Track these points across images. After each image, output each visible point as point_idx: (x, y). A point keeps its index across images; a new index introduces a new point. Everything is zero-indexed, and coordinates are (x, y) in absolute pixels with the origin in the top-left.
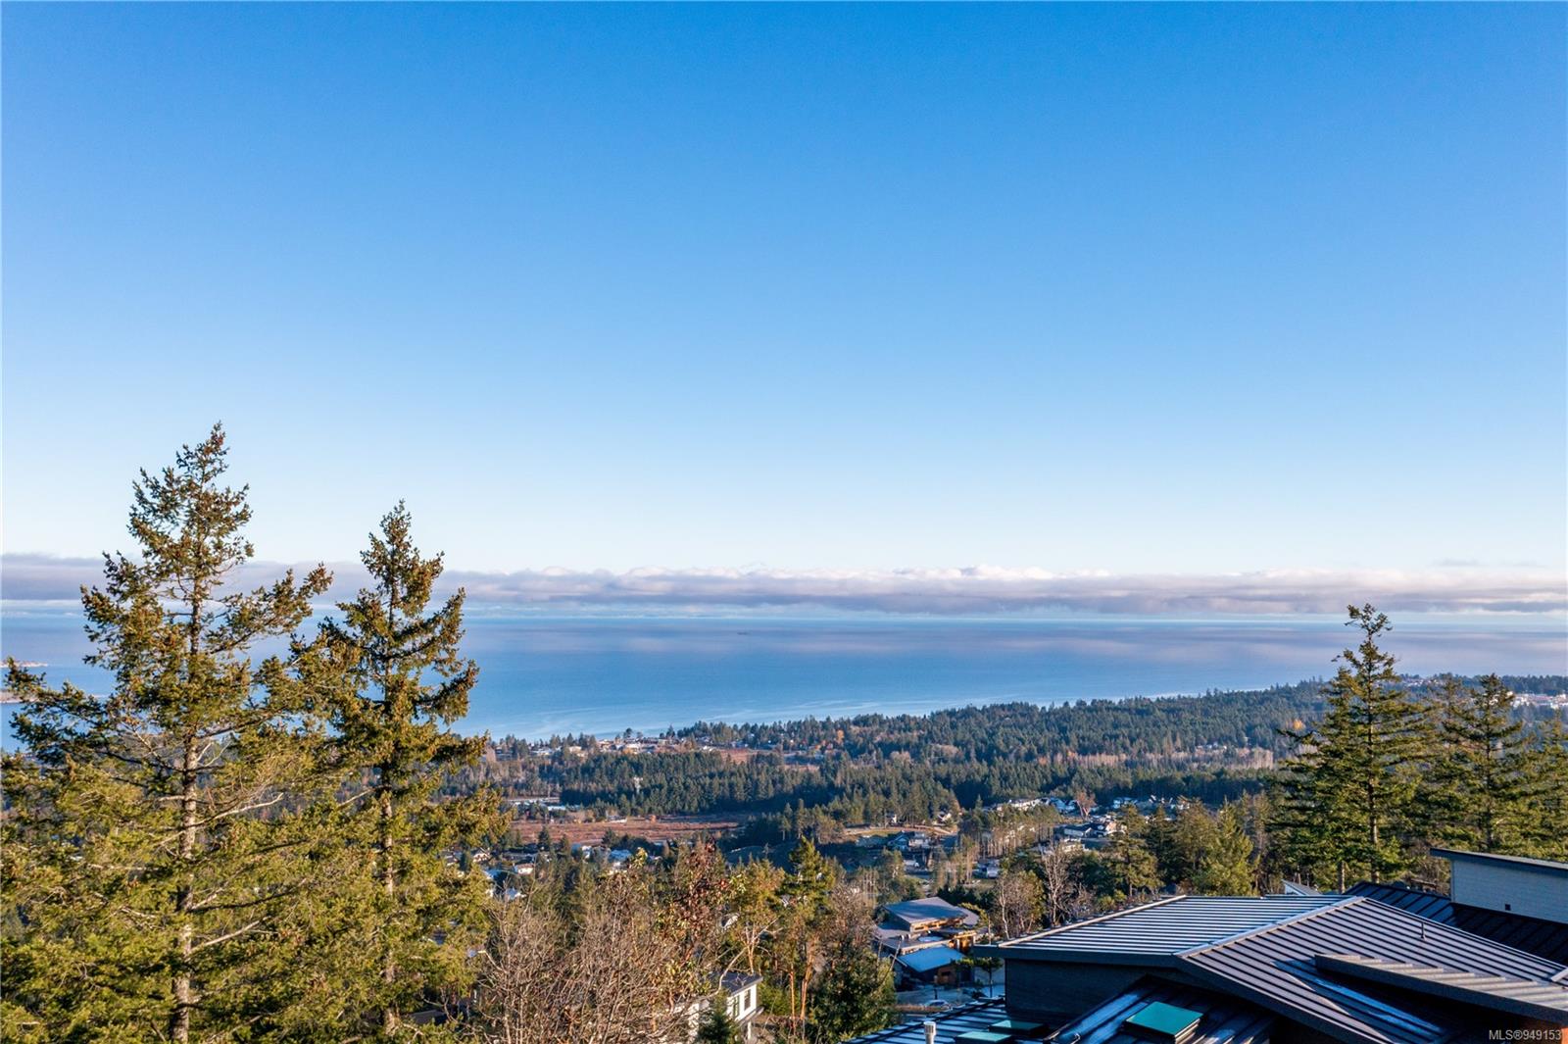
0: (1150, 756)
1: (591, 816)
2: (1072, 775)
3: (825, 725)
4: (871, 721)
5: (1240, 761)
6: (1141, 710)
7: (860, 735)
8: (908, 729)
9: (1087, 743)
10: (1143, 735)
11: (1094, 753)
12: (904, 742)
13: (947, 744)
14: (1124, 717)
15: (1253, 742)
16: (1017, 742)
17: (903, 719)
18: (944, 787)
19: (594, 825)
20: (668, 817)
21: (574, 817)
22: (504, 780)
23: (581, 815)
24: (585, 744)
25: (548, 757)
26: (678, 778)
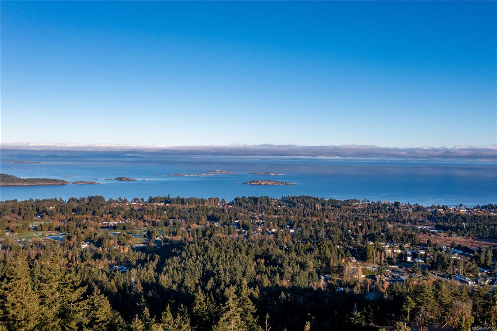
19: (448, 238)
20: (477, 238)
21: (440, 235)
22: (415, 219)
23: (443, 234)
24: (444, 208)
25: (431, 212)
26: (481, 225)
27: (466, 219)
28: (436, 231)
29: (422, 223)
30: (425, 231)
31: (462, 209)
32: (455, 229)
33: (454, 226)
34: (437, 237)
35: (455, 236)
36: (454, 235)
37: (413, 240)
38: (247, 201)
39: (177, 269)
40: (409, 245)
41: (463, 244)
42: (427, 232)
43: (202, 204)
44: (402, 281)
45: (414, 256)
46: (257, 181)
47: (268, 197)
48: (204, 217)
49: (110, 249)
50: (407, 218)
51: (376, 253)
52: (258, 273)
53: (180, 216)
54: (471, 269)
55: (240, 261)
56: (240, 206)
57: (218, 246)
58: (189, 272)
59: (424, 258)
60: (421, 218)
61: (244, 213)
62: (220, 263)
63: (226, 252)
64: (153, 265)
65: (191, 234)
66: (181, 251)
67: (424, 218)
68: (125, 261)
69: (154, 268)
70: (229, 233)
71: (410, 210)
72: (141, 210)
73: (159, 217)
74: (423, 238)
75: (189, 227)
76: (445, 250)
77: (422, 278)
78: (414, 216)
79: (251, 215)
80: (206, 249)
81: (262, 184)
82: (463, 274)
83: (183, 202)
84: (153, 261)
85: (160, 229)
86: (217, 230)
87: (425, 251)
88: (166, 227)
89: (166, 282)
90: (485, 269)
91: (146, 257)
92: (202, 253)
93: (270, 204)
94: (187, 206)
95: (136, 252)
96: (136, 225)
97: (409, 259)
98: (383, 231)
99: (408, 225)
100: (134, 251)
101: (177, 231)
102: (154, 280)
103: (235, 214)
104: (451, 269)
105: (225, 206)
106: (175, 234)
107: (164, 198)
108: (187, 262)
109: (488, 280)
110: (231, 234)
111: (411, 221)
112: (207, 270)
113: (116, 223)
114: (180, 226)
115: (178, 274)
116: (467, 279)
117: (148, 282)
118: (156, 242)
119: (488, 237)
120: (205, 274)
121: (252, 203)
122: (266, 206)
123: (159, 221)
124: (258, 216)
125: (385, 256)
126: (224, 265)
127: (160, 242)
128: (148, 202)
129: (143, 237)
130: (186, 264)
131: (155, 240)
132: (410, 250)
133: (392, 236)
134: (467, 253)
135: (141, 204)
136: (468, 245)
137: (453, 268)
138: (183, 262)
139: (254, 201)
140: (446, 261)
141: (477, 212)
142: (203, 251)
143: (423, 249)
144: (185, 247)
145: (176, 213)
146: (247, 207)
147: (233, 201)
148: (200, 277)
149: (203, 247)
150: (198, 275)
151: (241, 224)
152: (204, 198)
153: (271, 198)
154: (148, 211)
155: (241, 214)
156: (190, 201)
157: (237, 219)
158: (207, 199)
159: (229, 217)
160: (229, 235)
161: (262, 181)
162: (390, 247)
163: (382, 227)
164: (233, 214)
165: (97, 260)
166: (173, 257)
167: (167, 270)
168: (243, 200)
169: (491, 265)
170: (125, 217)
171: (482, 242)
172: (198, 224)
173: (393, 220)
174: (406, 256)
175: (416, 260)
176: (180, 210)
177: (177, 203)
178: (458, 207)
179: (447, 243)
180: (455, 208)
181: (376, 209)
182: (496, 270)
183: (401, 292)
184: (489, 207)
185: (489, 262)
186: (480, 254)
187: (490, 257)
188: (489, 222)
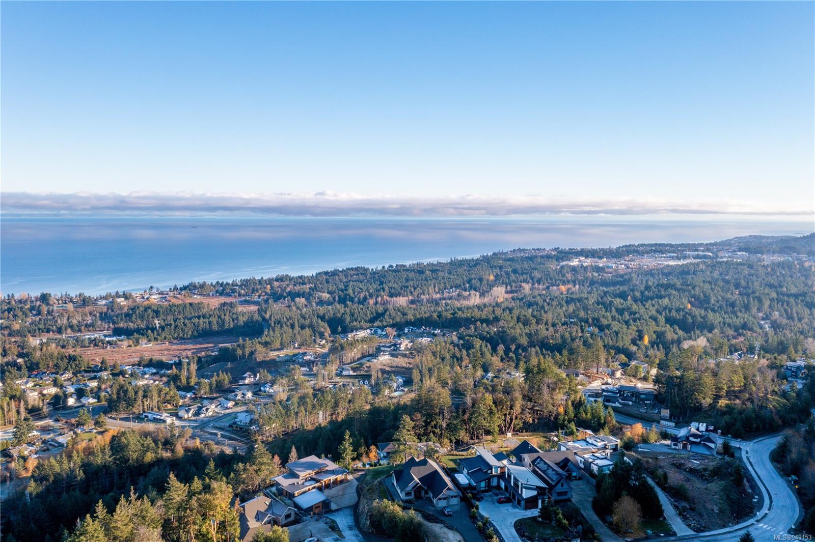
0: (423, 297)
1: (131, 343)
2: (386, 312)
3: (260, 281)
4: (284, 279)
5: (465, 298)
6: (419, 270)
7: (279, 287)
8: (304, 283)
9: (393, 290)
10: (420, 286)
11: (396, 296)
12: (302, 292)
13: (324, 292)
14: (412, 275)
15: (471, 288)
16: (359, 290)
17: (301, 277)
18: (322, 321)
19: (133, 348)
20: (175, 341)
21: (121, 345)
22: (79, 322)
23: (125, 343)
24: (126, 296)
25: (105, 305)
26: (180, 319)
27: (160, 312)
28: (114, 339)
29: (91, 328)
30: (97, 341)
31: (153, 295)
32: (143, 330)
33: (143, 326)
34: (116, 349)
35: (144, 343)
36: (142, 341)
37: (76, 365)
40: (71, 375)
41: (157, 357)
42: (100, 344)
44: (61, 445)
45: (80, 393)
50: (65, 321)
51: (8, 404)
54: (168, 397)
59: (96, 394)
60: (89, 320)
67: (94, 318)
71: (70, 306)
74: (93, 356)
76: (130, 372)
77: (95, 431)
78: (77, 318)
82: (158, 408)
87: (98, 382)
90: (188, 392)
97: (71, 401)
98: (20, 355)
99: (66, 334)
104: (140, 405)
109: (193, 410)
111: (71, 327)
116: (164, 416)
119: (190, 336)
125: (27, 405)
132: (72, 384)
133: (37, 364)
134: (163, 372)
136: (163, 354)
137: (143, 403)
140: (131, 394)
141: (175, 297)
143: (95, 378)
162: (35, 385)
163: (18, 346)
169: (195, 385)
171: (183, 347)
173: (39, 329)
174: (66, 396)
175: (84, 401)
178: (148, 291)
179: (133, 358)
180: (143, 293)
181: (4, 311)
182: (202, 392)
183: (59, 471)
184: (190, 288)
185: (193, 381)
186: (180, 372)
187: (194, 374)
188: (191, 314)
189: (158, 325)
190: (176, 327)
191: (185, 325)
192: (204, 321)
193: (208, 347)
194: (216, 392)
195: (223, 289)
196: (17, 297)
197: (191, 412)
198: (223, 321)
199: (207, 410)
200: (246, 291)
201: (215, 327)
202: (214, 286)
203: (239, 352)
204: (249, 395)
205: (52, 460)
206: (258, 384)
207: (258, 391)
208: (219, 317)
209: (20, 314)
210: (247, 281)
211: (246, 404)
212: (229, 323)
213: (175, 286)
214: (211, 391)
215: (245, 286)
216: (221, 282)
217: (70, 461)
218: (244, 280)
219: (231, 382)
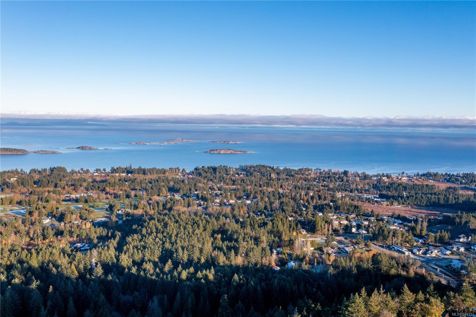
1: (388, 204)
19: (389, 207)
20: (415, 207)
21: (383, 204)
22: (361, 188)
23: (385, 203)
24: (388, 176)
25: (376, 180)
26: (419, 194)
27: (407, 188)
28: (379, 200)
29: (367, 192)
30: (370, 200)
31: (403, 177)
32: (396, 197)
33: (396, 195)
34: (380, 206)
35: (396, 205)
37: (358, 211)
38: (207, 170)
39: (137, 247)
40: (355, 216)
41: (403, 214)
42: (371, 201)
43: (163, 174)
44: (347, 252)
45: (359, 227)
46: (217, 150)
47: (227, 166)
48: (164, 189)
49: (72, 225)
50: (354, 187)
51: (324, 225)
52: (214, 249)
53: (141, 187)
54: (407, 239)
55: (198, 237)
56: (199, 176)
57: (177, 222)
58: (149, 251)
59: (367, 228)
60: (367, 187)
61: (204, 184)
62: (178, 241)
63: (185, 228)
64: (114, 243)
65: (152, 207)
66: (142, 227)
67: (369, 186)
68: (87, 237)
69: (114, 247)
70: (189, 205)
71: (358, 179)
72: (102, 181)
73: (121, 188)
74: (367, 207)
75: (150, 199)
76: (386, 220)
77: (364, 249)
78: (361, 185)
79: (210, 186)
80: (166, 225)
81: (221, 152)
82: (401, 244)
83: (144, 172)
84: (114, 239)
85: (122, 201)
86: (177, 203)
87: (369, 222)
88: (127, 199)
89: (126, 262)
90: (420, 239)
91: (108, 233)
92: (162, 229)
93: (228, 173)
94: (148, 177)
95: (98, 227)
96: (98, 198)
97: (354, 230)
98: (332, 201)
99: (355, 193)
100: (95, 227)
101: (138, 204)
102: (115, 260)
103: (195, 185)
104: (390, 240)
105: (185, 176)
106: (136, 207)
107: (126, 169)
108: (147, 240)
109: (422, 250)
110: (190, 206)
111: (357, 190)
112: (165, 248)
113: (78, 196)
114: (141, 198)
115: (138, 252)
116: (404, 250)
117: (109, 263)
118: (118, 216)
119: (425, 205)
120: (164, 252)
121: (211, 172)
122: (225, 175)
123: (121, 192)
124: (217, 187)
125: (333, 227)
126: (183, 242)
127: (122, 215)
128: (110, 173)
129: (105, 210)
130: (146, 242)
131: (117, 213)
132: (355, 221)
133: (339, 207)
134: (406, 223)
135: (103, 175)
136: (407, 213)
137: (392, 239)
138: (143, 240)
139: (213, 171)
140: (386, 233)
141: (417, 180)
142: (162, 227)
143: (367, 220)
144: (145, 224)
145: (137, 184)
146: (206, 177)
147: (193, 171)
148: (159, 255)
149: (162, 224)
150: (158, 253)
151: (200, 195)
152: (165, 169)
153: (230, 167)
154: (109, 183)
155: (200, 184)
156: (151, 171)
157: (196, 190)
158: (168, 169)
159: (188, 189)
160: (188, 207)
161: (221, 150)
162: (337, 218)
163: (331, 196)
164: (193, 185)
165: (59, 237)
166: (133, 234)
167: (128, 249)
168: (203, 170)
169: (425, 235)
170: (87, 189)
171: (420, 211)
172: (159, 195)
173: (342, 189)
174: (351, 227)
175: (360, 231)
176: (141, 181)
177: (139, 174)
178: (401, 175)
179: (389, 212)
180: (398, 176)
181: (326, 178)
182: (429, 240)
183: (345, 266)
184: (428, 175)
185: (424, 232)
186: (416, 225)
187: (425, 228)
188: (427, 191)
189: (405, 196)
190: (416, 198)
191: (422, 198)
192: (435, 196)
193: (436, 214)
194: (439, 243)
195: (449, 178)
196: (333, 171)
197: (421, 251)
198: (448, 199)
199: (432, 252)
200: (466, 181)
201: (442, 202)
202: (444, 176)
203: (458, 220)
204: (462, 249)
205: (342, 259)
206: (469, 244)
207: (469, 248)
208: (445, 196)
209: (333, 180)
210: (467, 174)
211: (459, 255)
212: (452, 200)
213: (418, 173)
214: (436, 241)
215: (466, 177)
216: (448, 173)
217: (350, 262)
218: (465, 174)
219: (450, 239)
